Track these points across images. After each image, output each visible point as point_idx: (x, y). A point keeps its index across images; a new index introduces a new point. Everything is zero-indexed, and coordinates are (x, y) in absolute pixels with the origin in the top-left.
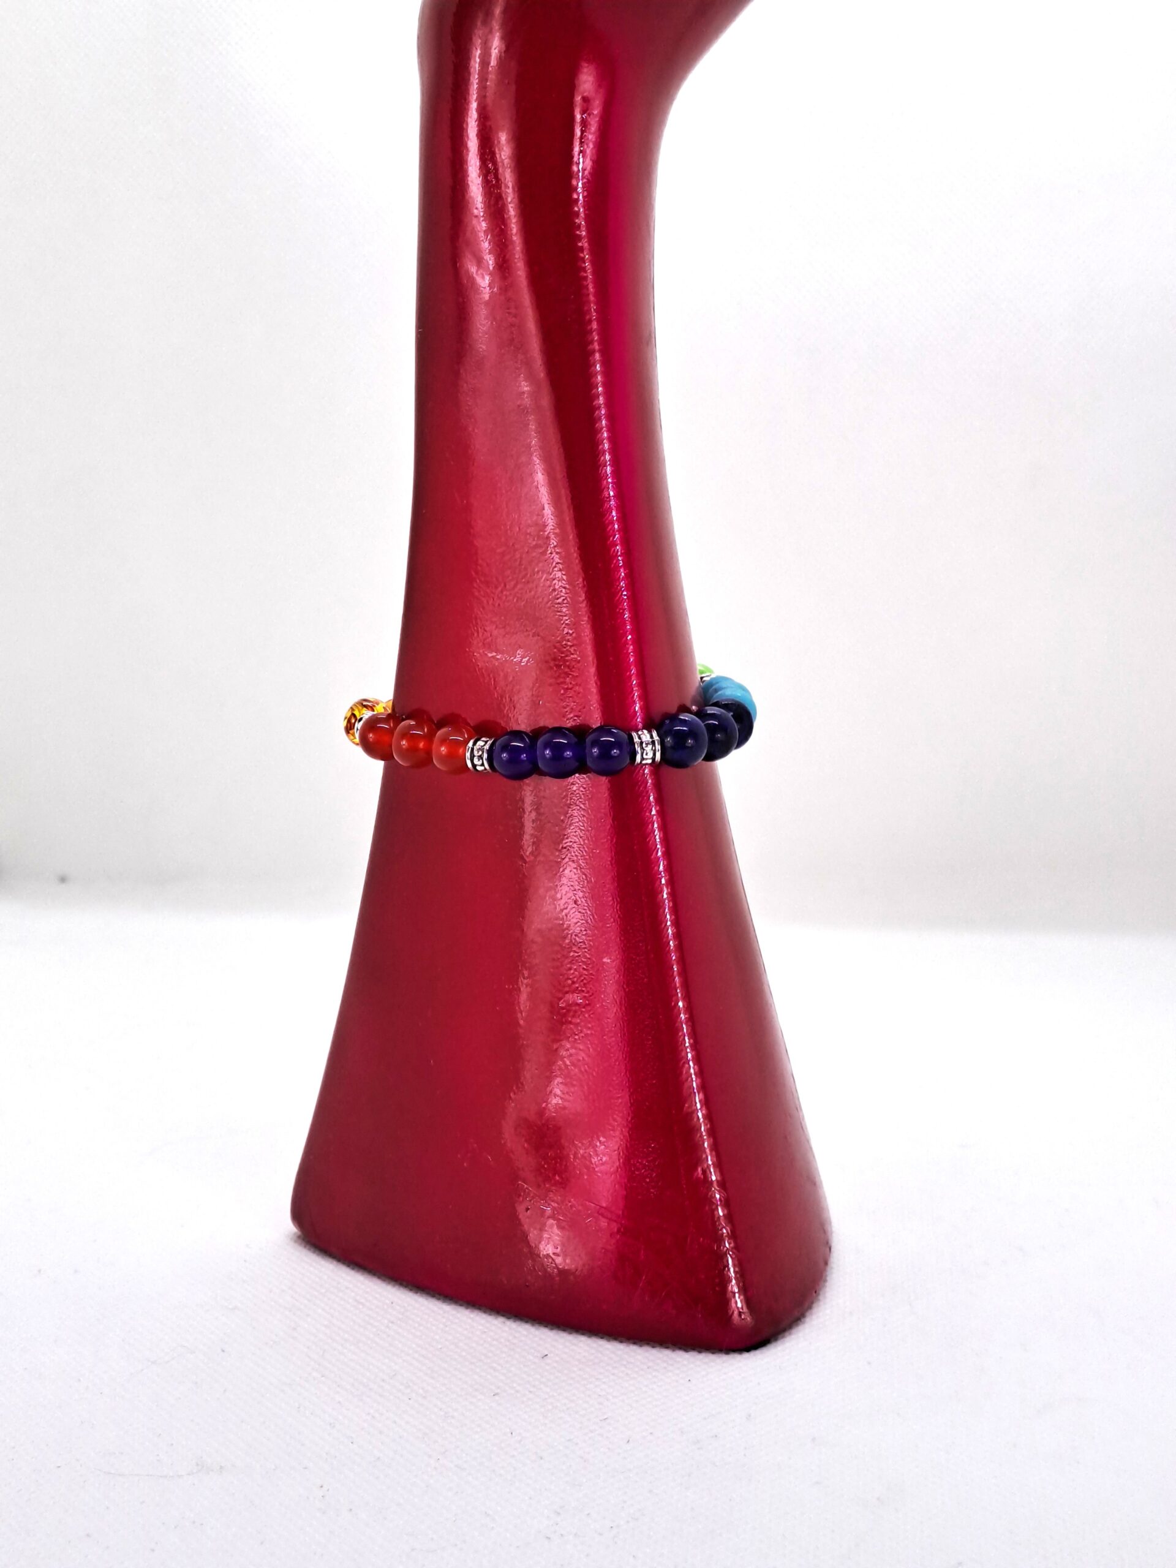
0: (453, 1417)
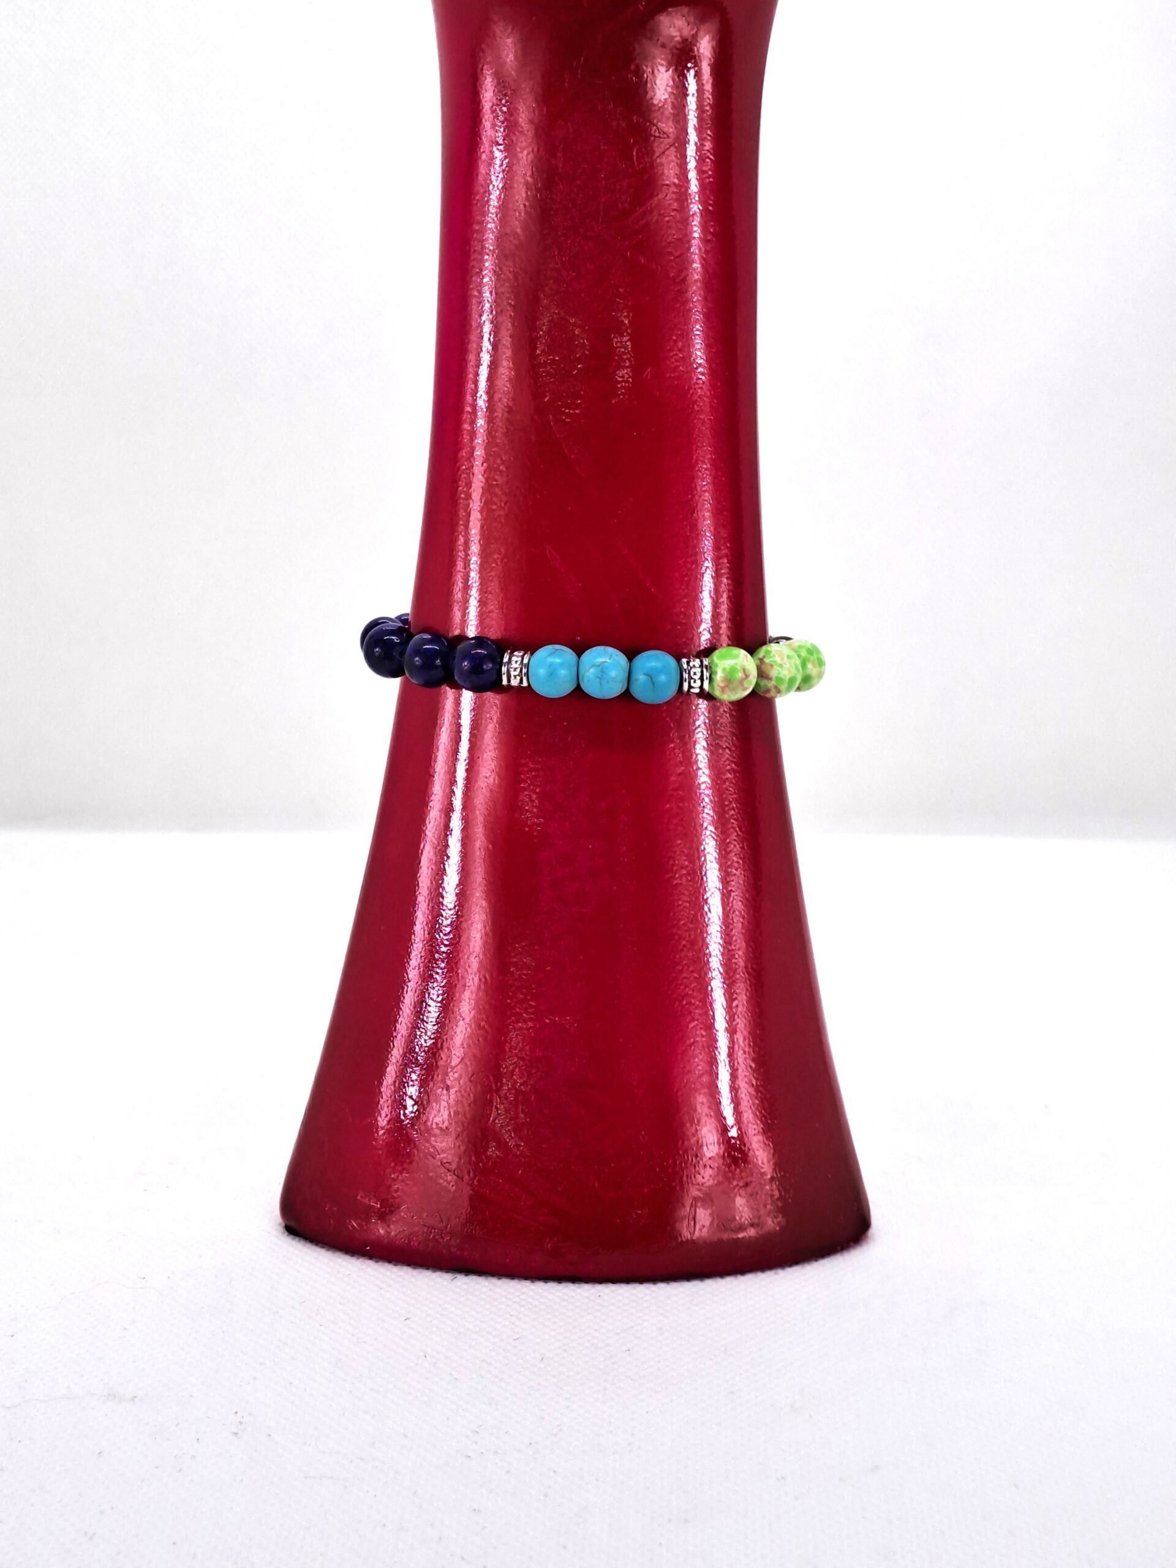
0: (365, 1342)
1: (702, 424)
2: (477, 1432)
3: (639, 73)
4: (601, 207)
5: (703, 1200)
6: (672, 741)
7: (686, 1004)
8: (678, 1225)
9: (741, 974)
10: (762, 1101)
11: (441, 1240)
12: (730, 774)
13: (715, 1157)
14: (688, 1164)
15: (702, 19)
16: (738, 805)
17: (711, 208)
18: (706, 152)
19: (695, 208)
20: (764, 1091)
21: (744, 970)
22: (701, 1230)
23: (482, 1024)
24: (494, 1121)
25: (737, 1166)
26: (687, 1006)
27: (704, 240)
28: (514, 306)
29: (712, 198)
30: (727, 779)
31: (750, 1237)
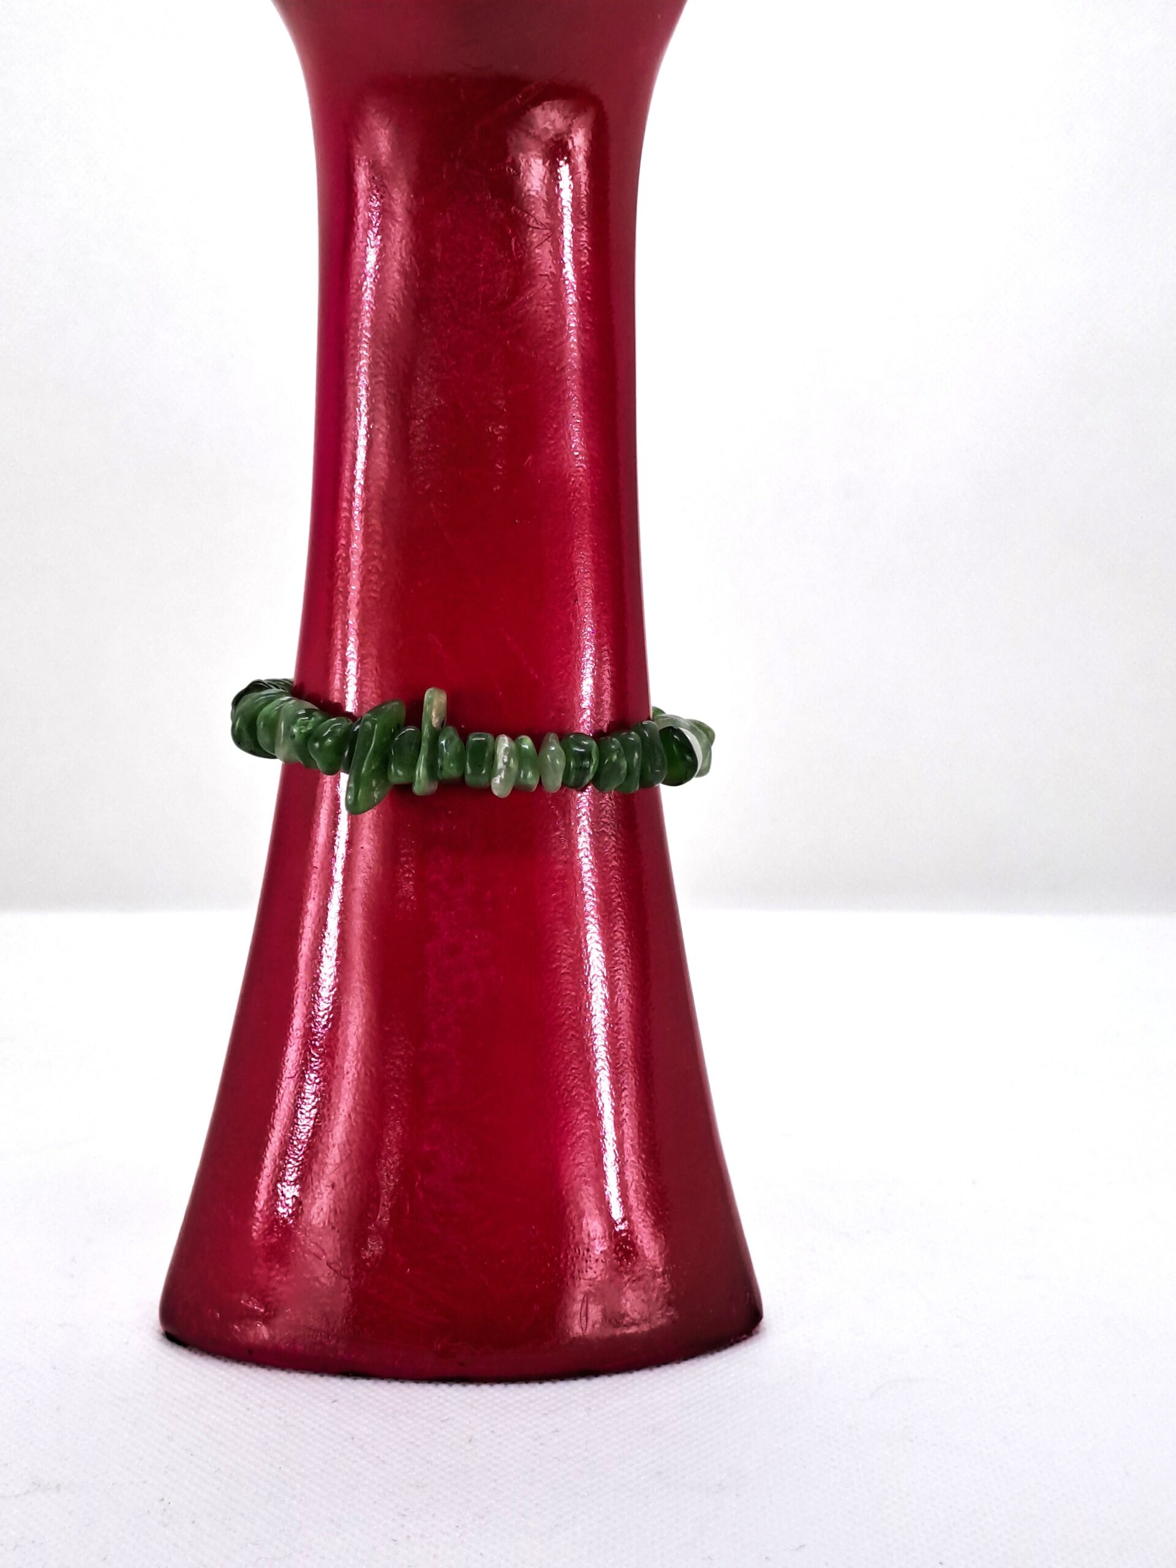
1: (584, 511)
2: (404, 1515)
3: (515, 165)
4: (480, 297)
5: (595, 1295)
6: (557, 829)
7: (575, 1095)
8: (569, 1321)
9: (628, 1065)
10: (653, 1194)
11: (327, 1344)
12: (617, 861)
13: (606, 1250)
14: (580, 1259)
15: (578, 111)
16: (625, 893)
17: (589, 298)
18: (583, 243)
19: (572, 298)
20: (655, 1182)
21: (633, 1059)
22: (593, 1326)
23: (369, 1119)
24: (381, 1219)
25: (629, 1259)
26: (576, 1097)
27: (582, 329)
28: (394, 395)
29: (590, 288)
30: (613, 866)
31: (643, 1332)
